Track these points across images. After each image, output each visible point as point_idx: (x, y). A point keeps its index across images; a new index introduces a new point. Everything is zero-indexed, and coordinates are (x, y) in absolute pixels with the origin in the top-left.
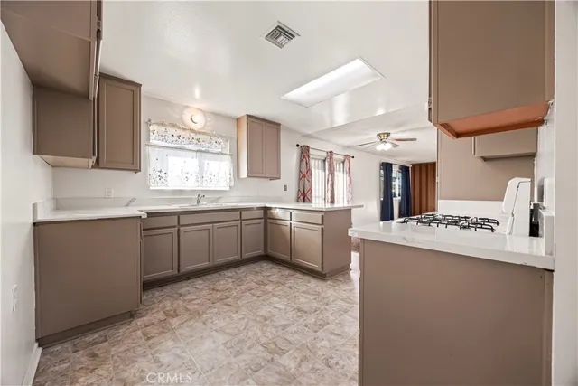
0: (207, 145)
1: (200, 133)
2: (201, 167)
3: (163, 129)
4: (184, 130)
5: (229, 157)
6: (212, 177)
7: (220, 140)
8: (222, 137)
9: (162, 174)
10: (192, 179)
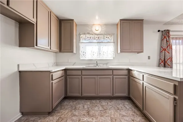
0: (102, 39)
1: (99, 34)
2: (99, 49)
3: (85, 36)
4: (92, 34)
5: (113, 44)
6: (104, 53)
7: (108, 36)
8: (109, 34)
9: (84, 53)
10: (96, 55)
